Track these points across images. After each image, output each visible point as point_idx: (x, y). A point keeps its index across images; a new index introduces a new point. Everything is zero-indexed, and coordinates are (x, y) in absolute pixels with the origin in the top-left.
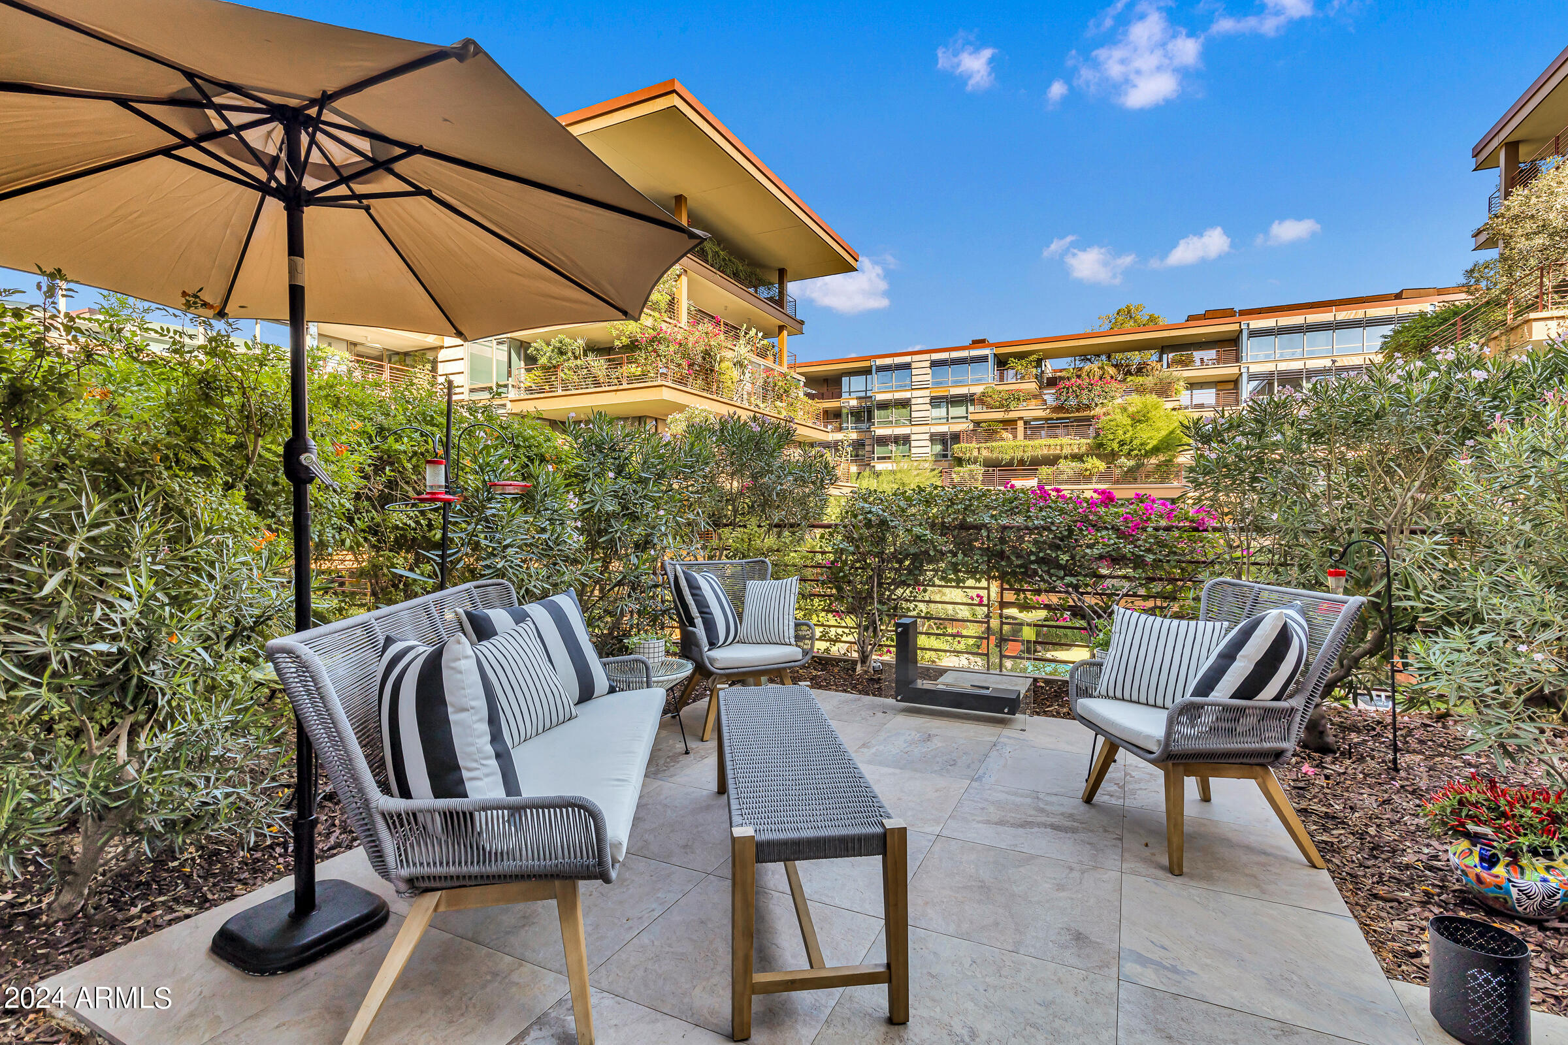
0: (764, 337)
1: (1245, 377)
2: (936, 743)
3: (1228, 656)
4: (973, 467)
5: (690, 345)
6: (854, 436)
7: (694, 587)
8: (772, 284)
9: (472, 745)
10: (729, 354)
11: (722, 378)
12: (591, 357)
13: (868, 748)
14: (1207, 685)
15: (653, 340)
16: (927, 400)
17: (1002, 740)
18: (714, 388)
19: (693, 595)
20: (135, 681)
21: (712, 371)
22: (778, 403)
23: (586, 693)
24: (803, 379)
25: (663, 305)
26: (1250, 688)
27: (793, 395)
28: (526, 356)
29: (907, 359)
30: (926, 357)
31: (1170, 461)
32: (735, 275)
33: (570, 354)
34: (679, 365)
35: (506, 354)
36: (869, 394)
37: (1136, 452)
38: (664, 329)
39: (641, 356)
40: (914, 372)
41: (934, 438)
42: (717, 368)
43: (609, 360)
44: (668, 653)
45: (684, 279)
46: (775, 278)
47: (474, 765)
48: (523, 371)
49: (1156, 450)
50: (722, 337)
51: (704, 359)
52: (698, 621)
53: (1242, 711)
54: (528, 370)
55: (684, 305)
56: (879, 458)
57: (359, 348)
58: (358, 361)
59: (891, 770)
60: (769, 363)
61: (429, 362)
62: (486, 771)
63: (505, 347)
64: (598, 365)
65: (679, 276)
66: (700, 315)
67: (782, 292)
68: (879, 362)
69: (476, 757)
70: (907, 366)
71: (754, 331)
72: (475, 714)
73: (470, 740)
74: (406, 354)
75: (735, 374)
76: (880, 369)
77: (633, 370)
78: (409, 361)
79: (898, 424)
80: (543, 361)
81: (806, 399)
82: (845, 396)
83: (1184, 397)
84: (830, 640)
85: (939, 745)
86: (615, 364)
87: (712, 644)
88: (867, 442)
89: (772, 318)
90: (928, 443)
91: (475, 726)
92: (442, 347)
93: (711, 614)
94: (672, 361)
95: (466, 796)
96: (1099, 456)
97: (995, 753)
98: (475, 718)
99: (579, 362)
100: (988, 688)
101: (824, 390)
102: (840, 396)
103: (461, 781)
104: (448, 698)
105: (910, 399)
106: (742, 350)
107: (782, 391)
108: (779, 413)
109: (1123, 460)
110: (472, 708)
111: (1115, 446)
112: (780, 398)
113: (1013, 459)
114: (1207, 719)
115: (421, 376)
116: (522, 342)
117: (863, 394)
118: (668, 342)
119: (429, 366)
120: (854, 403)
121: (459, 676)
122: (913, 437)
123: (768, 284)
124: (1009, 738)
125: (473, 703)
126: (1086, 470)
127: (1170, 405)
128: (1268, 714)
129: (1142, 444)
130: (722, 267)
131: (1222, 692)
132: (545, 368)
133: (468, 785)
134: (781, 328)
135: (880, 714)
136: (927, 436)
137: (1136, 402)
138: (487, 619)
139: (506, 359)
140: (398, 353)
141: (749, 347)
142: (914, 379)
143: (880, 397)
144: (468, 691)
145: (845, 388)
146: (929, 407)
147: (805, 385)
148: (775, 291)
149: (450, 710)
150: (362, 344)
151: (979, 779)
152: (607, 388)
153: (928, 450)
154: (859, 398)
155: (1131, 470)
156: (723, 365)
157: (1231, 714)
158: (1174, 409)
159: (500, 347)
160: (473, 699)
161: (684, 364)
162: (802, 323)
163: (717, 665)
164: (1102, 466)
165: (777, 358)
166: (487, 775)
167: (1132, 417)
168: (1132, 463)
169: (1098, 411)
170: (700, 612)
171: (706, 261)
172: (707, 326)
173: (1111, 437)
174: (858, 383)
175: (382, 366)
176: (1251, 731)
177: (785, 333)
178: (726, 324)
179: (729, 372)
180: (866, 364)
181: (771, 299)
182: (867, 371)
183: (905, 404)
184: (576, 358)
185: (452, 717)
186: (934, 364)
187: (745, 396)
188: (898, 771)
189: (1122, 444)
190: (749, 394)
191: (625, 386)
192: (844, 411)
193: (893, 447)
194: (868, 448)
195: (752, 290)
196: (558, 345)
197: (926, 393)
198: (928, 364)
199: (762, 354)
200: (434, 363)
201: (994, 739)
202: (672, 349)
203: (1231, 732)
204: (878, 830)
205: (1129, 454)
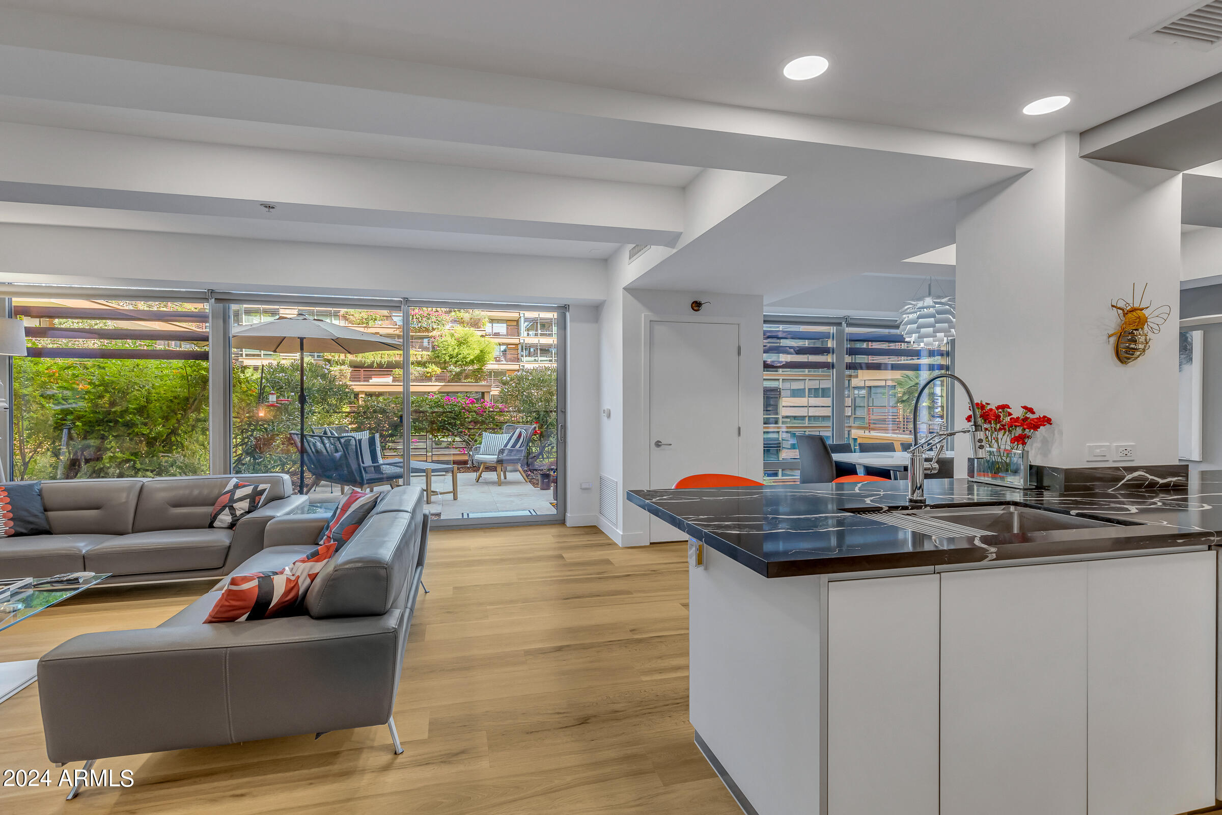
1: (522, 319)
3: (510, 439)
4: (343, 367)
14: (506, 445)
26: (514, 446)
31: (481, 369)
37: (460, 363)
49: (472, 362)
53: (513, 450)
83: (488, 328)
96: (436, 364)
109: (452, 367)
111: (447, 358)
113: (373, 362)
114: (506, 452)
126: (428, 373)
127: (481, 333)
128: (518, 451)
129: (464, 358)
131: (509, 447)
137: (460, 331)
155: (458, 375)
157: (510, 451)
158: (482, 336)
164: (438, 370)
167: (457, 340)
168: (458, 370)
169: (434, 333)
173: (444, 352)
176: (515, 455)
189: (451, 357)
203: (510, 455)
205: (456, 363)
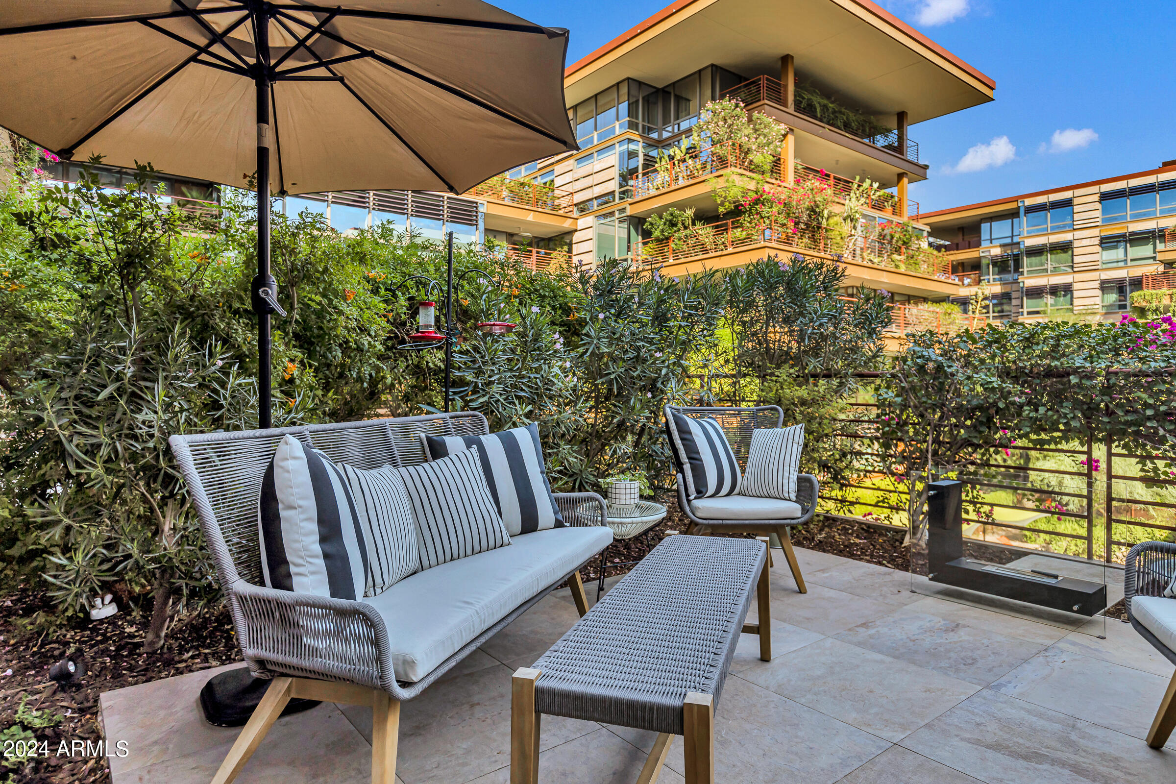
0: (880, 188)
2: (963, 635)
5: (794, 203)
6: (997, 289)
7: (684, 431)
8: (890, 131)
9: (298, 541)
10: (836, 209)
11: (831, 234)
12: (699, 225)
13: (867, 627)
15: (757, 201)
16: (1097, 241)
17: (1061, 645)
18: (822, 246)
19: (682, 439)
20: (163, 472)
21: (819, 228)
22: (895, 257)
23: (530, 524)
24: (928, 229)
25: (767, 167)
27: (914, 247)
28: (643, 230)
29: (1067, 195)
30: (1095, 189)
32: (847, 127)
33: (680, 225)
34: (783, 225)
35: (626, 230)
36: (1016, 240)
38: (767, 189)
39: (745, 219)
40: (1076, 209)
41: (1105, 286)
42: (824, 223)
43: (717, 227)
44: (641, 497)
45: (791, 138)
46: (893, 123)
47: (300, 561)
48: (640, 245)
50: (829, 191)
51: (810, 216)
52: (687, 467)
54: (645, 244)
55: (790, 164)
56: (1029, 313)
57: (515, 238)
58: (514, 249)
59: (879, 657)
60: (887, 215)
61: (566, 244)
62: (312, 568)
63: (625, 225)
64: (705, 232)
65: (785, 136)
66: (808, 171)
67: (901, 138)
68: (1029, 202)
69: (303, 553)
70: (1068, 203)
71: (868, 182)
72: (302, 513)
73: (296, 537)
74: (550, 239)
75: (846, 228)
76: (1030, 210)
77: (738, 234)
78: (552, 245)
79: (1056, 271)
80: (657, 233)
81: (931, 250)
82: (985, 244)
84: (891, 508)
85: (966, 638)
86: (721, 229)
87: (700, 494)
88: (1014, 295)
89: (889, 166)
90: (1099, 293)
91: (302, 524)
92: (576, 231)
93: (701, 460)
94: (776, 221)
95: (292, 590)
97: (1041, 659)
98: (302, 517)
99: (688, 232)
100: (1056, 577)
101: (959, 239)
102: (978, 245)
103: (289, 576)
104: (279, 495)
105: (1071, 242)
106: (854, 203)
107: (901, 243)
108: (897, 266)
110: (300, 507)
112: (898, 251)
115: (558, 257)
116: (639, 218)
117: (1009, 241)
118: (771, 202)
119: (566, 248)
120: (996, 251)
121: (286, 475)
122: (1076, 286)
123: (886, 132)
124: (1074, 644)
125: (301, 502)
130: (831, 120)
132: (658, 240)
133: (295, 580)
134: (900, 176)
135: (906, 594)
136: (1097, 284)
138: (443, 445)
139: (626, 236)
140: (543, 239)
141: (863, 200)
142: (1076, 217)
143: (1030, 242)
144: (295, 490)
145: (985, 235)
146: (1099, 249)
147: (930, 234)
148: (893, 138)
149: (280, 506)
150: (517, 234)
151: (998, 687)
152: (714, 254)
153: (1098, 300)
154: (1002, 246)
156: (831, 221)
159: (621, 225)
160: (301, 498)
161: (791, 225)
162: (926, 167)
163: (699, 514)
165: (897, 210)
166: (312, 573)
170: (689, 458)
171: (815, 118)
172: (813, 183)
174: (1001, 229)
175: (531, 251)
177: (905, 180)
178: (835, 178)
179: (838, 228)
180: (1013, 205)
181: (890, 147)
182: (1013, 214)
183: (1066, 247)
184: (686, 228)
185: (283, 513)
186: (1105, 197)
187: (858, 252)
188: (890, 659)
190: (862, 249)
191: (730, 250)
192: (984, 262)
193: (1049, 300)
194: (1015, 302)
195: (866, 141)
196: (669, 218)
197: (1096, 232)
198: (1096, 198)
199: (878, 206)
200: (570, 245)
201: (1048, 642)
202: (775, 209)
204: (676, 702)
